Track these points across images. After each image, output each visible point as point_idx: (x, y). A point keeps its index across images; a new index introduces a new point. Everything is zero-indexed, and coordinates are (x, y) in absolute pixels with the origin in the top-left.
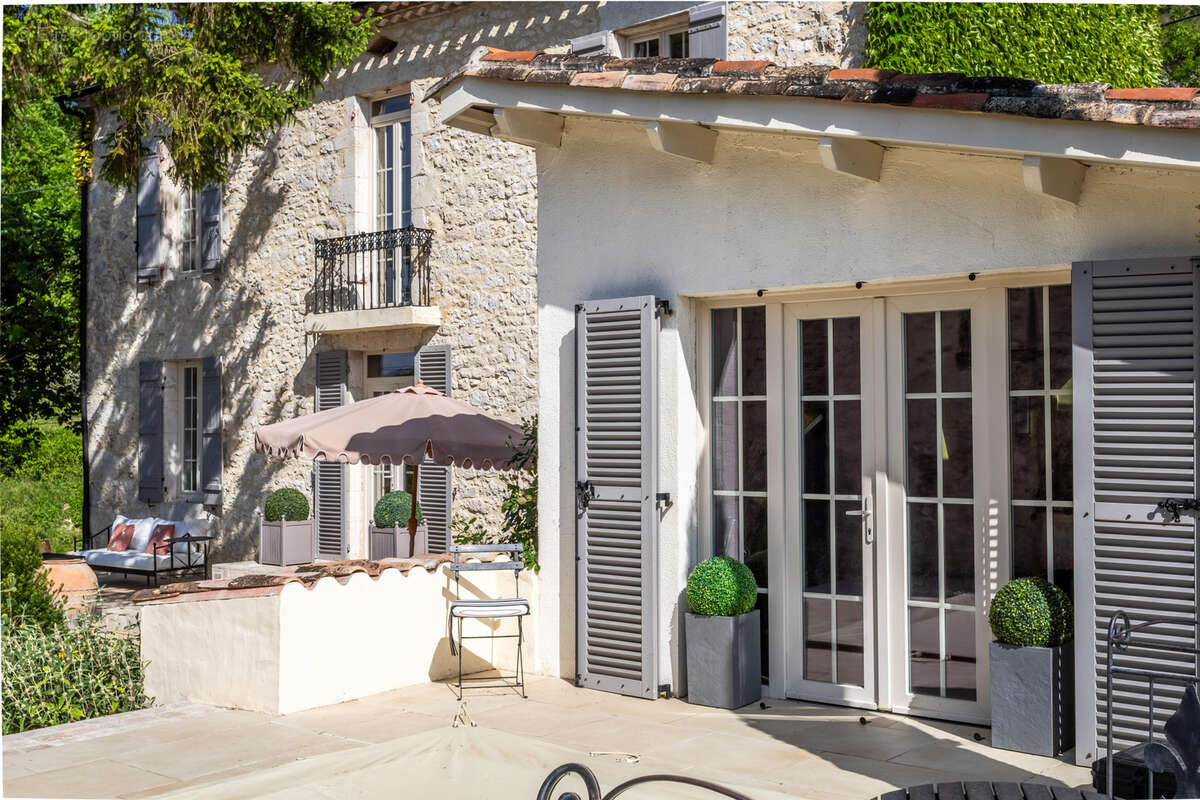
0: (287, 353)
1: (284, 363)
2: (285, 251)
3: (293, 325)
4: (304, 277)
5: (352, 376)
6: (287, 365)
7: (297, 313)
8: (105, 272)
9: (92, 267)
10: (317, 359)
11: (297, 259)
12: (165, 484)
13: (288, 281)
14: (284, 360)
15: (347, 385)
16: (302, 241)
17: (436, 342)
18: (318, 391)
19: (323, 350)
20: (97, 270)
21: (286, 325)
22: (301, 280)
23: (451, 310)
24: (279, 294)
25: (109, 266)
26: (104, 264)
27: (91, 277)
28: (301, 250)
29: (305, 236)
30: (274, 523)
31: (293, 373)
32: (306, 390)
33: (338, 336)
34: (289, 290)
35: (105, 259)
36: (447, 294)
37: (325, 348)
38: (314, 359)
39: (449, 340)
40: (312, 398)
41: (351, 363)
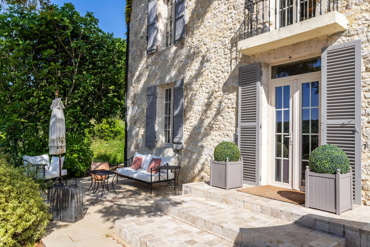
0: (220, 72)
1: (217, 77)
2: (220, 19)
3: (224, 56)
4: (231, 29)
5: (264, 77)
6: (220, 78)
7: (226, 50)
8: (135, 54)
9: (130, 53)
10: (240, 71)
11: (227, 21)
12: (156, 140)
13: (221, 34)
14: (218, 75)
15: (261, 82)
16: (230, 11)
17: (340, 42)
18: (240, 89)
19: (243, 66)
20: (132, 54)
21: (219, 57)
22: (229, 32)
23: (359, 16)
24: (215, 42)
25: (136, 51)
26: (135, 51)
27: (130, 57)
28: (229, 16)
29: (232, 7)
30: (220, 162)
31: (222, 81)
32: (231, 89)
33: (254, 56)
34: (222, 38)
35: (135, 49)
36: (353, 6)
37: (244, 65)
38: (237, 72)
39: (356, 38)
40: (235, 94)
41: (264, 70)
